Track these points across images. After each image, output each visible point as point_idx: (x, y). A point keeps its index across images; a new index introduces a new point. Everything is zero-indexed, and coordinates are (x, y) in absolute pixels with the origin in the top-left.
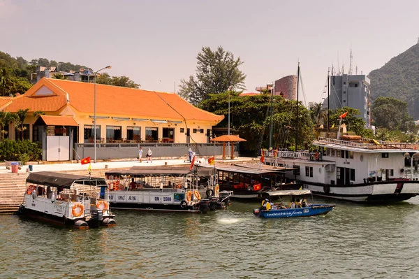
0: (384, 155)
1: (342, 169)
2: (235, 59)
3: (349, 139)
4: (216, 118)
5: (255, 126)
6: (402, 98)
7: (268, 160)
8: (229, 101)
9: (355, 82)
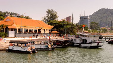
0: (94, 36)
1: (84, 40)
2: (56, 12)
3: (85, 32)
4: (52, 27)
5: (61, 29)
6: (97, 22)
7: (65, 37)
8: (55, 23)
9: (86, 18)
